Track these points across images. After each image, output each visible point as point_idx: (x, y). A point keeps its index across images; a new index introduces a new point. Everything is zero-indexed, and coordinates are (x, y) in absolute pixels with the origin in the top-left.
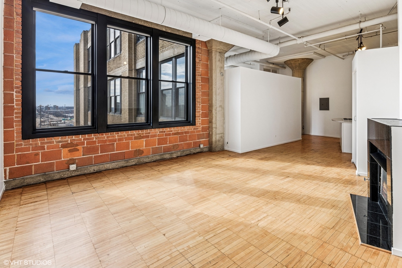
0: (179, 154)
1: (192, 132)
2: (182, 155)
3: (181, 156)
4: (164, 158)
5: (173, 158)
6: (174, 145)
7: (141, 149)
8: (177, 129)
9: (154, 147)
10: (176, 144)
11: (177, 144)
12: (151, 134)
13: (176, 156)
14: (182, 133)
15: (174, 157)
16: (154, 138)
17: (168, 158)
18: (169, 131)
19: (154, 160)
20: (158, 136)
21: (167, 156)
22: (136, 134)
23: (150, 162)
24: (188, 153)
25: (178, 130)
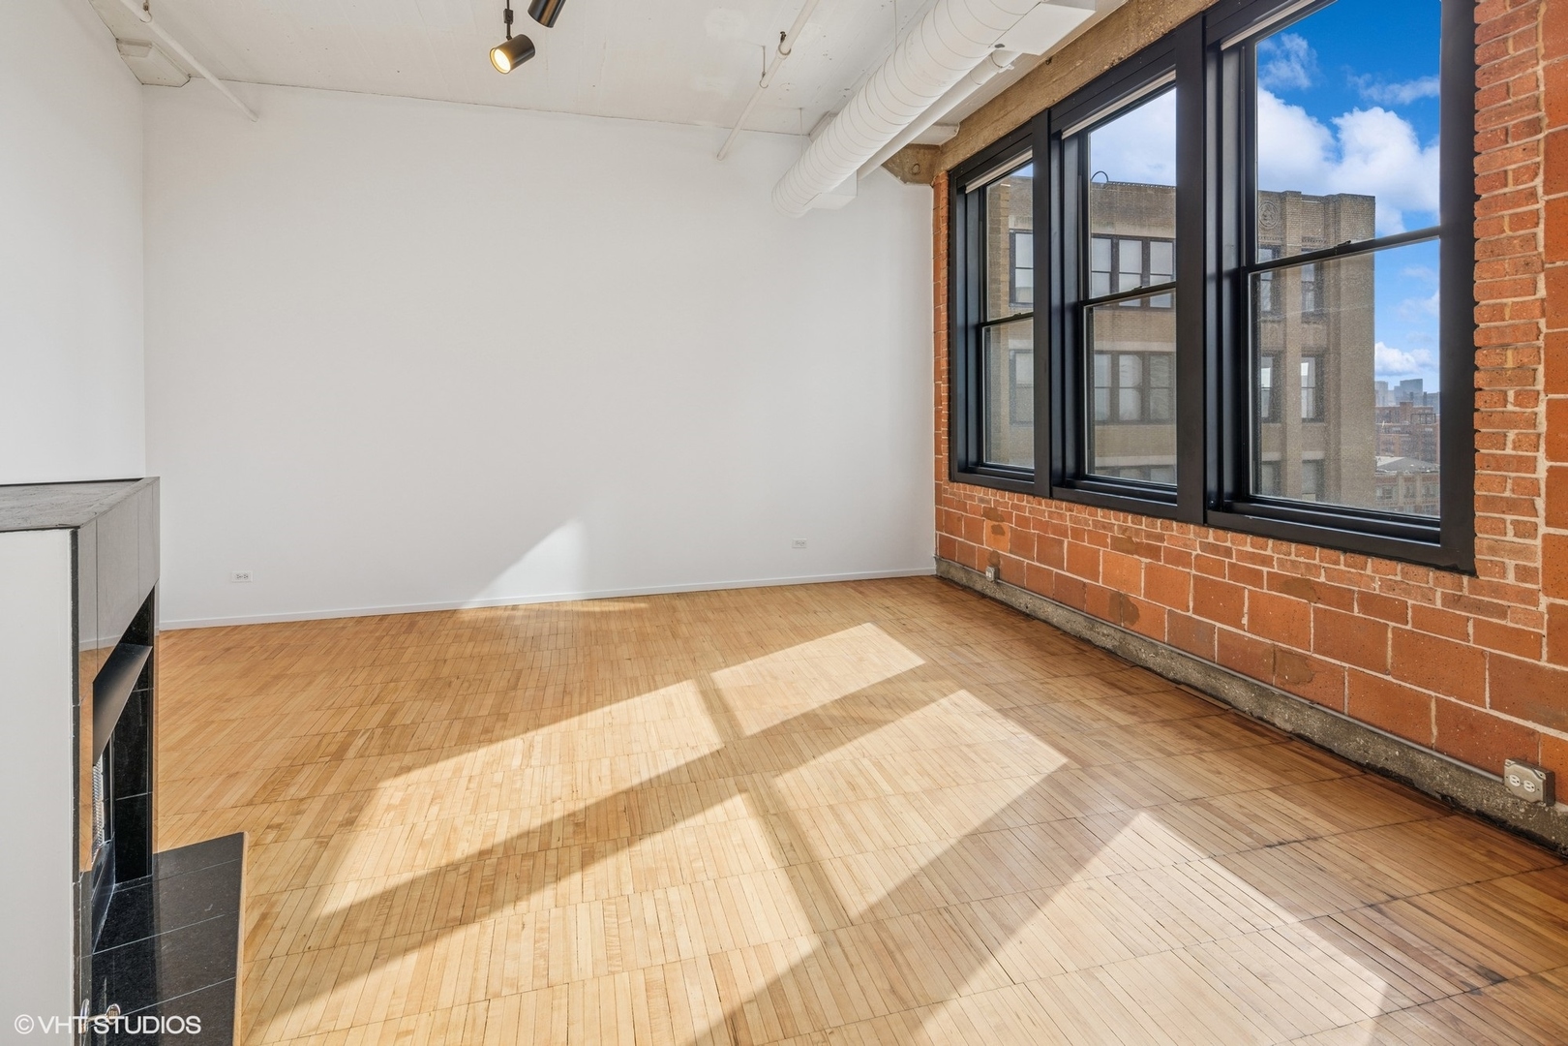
0: (1313, 725)
1: (1424, 617)
2: (1335, 746)
3: (1330, 752)
4: (1227, 698)
5: (1274, 725)
6: (1282, 651)
7: (1131, 599)
8: (1301, 559)
9: (1179, 611)
10: (1290, 653)
11: (1297, 654)
12: (1166, 544)
13: (1289, 727)
14: (1342, 598)
15: (1278, 721)
16: (1180, 568)
17: (1241, 706)
18: (1253, 558)
19: (1178, 677)
20: (1199, 568)
21: (1238, 693)
22: (1116, 527)
23: (1160, 675)
24: (1381, 763)
25: (1307, 565)
